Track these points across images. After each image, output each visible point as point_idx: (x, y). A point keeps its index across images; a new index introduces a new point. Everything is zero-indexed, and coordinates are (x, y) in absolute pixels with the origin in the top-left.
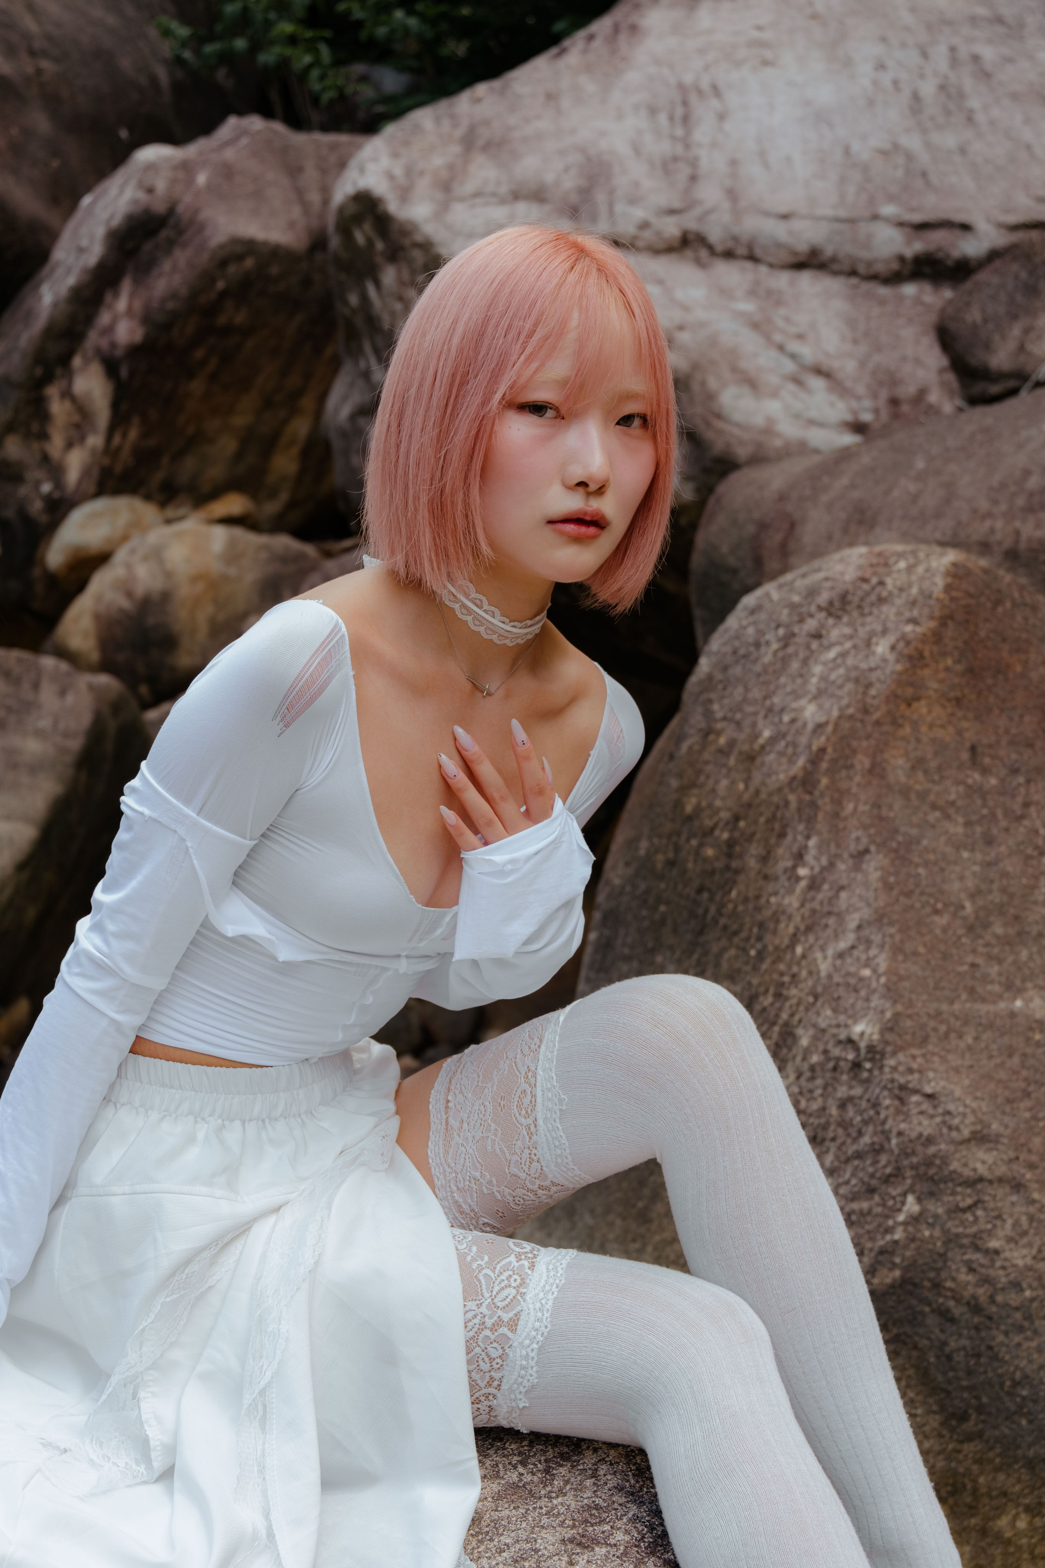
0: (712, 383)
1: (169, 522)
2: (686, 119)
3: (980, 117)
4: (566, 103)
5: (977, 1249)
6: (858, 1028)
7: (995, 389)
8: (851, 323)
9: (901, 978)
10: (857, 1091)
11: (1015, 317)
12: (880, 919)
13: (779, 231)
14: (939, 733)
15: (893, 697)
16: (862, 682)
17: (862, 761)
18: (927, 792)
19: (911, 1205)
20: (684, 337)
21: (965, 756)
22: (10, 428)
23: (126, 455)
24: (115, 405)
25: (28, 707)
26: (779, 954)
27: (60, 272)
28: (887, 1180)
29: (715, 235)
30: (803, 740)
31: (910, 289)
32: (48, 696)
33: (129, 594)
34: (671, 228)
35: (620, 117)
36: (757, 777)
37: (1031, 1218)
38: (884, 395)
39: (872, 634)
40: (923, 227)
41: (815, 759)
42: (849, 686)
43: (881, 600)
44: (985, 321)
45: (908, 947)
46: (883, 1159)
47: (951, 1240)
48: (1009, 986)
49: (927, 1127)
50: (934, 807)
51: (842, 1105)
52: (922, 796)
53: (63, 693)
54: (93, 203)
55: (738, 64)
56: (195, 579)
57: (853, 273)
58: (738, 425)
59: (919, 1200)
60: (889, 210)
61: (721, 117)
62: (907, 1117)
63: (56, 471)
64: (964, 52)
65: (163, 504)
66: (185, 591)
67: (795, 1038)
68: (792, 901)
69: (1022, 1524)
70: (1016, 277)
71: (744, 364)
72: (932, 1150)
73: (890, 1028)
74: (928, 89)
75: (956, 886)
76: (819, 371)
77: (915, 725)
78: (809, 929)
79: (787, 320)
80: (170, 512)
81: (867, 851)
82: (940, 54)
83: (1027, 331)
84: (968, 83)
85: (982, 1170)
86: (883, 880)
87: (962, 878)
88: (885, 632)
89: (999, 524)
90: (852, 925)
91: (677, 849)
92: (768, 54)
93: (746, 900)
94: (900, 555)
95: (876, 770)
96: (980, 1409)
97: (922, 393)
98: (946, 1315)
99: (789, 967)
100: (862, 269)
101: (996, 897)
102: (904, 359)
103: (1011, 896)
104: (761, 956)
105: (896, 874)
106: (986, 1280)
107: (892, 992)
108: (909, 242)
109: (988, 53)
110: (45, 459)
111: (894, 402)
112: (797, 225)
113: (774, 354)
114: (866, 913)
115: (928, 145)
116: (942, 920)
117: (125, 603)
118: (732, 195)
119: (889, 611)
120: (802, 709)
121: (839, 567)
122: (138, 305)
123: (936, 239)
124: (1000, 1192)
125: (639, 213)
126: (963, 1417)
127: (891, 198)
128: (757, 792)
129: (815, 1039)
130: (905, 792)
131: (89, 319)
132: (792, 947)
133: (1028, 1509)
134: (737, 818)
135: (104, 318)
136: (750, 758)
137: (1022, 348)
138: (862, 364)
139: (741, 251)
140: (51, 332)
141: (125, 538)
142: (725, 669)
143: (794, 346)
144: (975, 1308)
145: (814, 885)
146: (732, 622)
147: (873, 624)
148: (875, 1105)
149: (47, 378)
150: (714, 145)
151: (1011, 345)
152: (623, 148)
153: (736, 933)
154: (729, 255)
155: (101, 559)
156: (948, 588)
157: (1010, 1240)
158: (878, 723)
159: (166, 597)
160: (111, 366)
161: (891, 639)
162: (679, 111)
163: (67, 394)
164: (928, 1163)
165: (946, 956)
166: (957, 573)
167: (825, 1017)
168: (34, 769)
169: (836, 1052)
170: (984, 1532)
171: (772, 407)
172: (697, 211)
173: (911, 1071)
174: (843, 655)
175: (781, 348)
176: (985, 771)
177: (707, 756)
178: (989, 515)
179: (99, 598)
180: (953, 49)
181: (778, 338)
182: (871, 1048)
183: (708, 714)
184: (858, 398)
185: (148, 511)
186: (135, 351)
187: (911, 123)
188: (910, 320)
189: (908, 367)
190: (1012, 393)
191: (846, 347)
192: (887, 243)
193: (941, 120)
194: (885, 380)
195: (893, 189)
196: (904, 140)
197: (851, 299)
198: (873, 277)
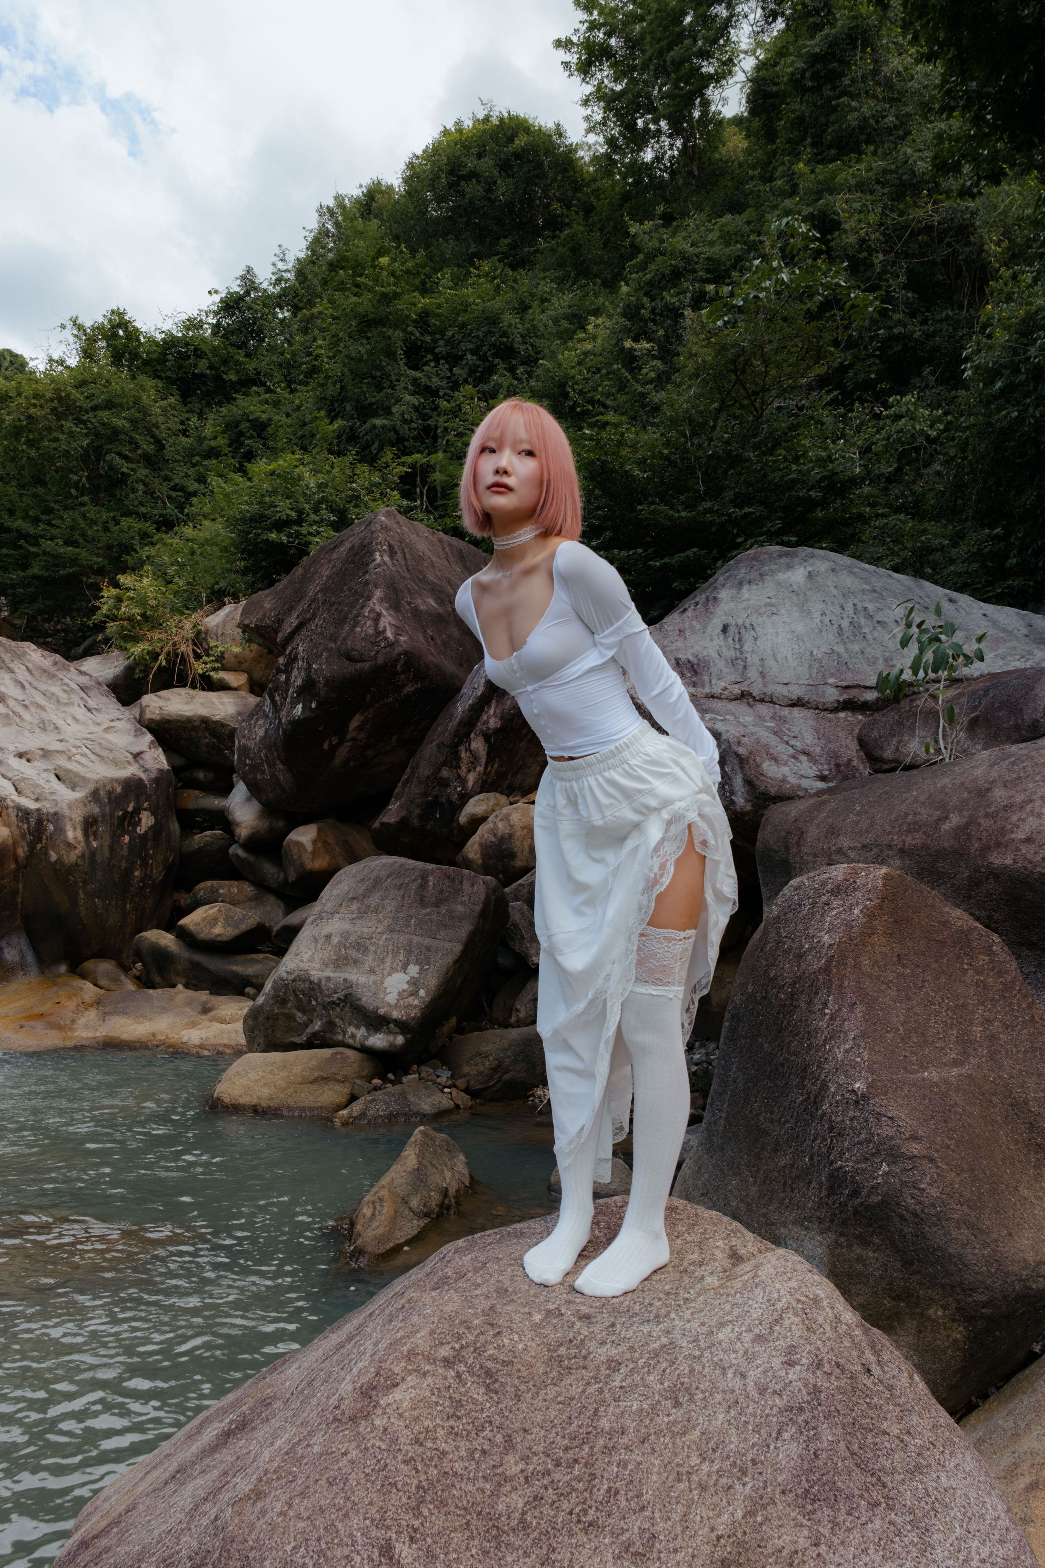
0: (758, 760)
1: (511, 804)
2: (740, 640)
3: (869, 636)
4: (688, 634)
5: (915, 1188)
6: (857, 1086)
7: (886, 767)
8: (817, 730)
9: (875, 1063)
10: (858, 1114)
11: (894, 736)
12: (863, 1035)
13: (784, 690)
14: (883, 949)
15: (862, 933)
16: (848, 926)
17: (850, 962)
18: (880, 976)
19: (885, 1167)
20: (745, 740)
21: (895, 959)
22: (444, 764)
23: (493, 774)
24: (488, 754)
25: (458, 892)
26: (819, 1048)
27: (465, 697)
28: (873, 1155)
29: (756, 692)
30: (824, 951)
31: (842, 715)
32: (466, 885)
33: (495, 835)
34: (736, 690)
35: (712, 640)
36: (803, 966)
37: (938, 1175)
38: (833, 763)
39: (852, 905)
40: (847, 687)
41: (830, 959)
42: (843, 928)
43: (855, 890)
44: (880, 737)
45: (876, 1049)
46: (871, 1145)
47: (903, 1184)
48: (921, 1066)
49: (890, 1132)
50: (883, 983)
51: (851, 1119)
52: (878, 978)
53: (473, 885)
54: (479, 668)
55: (761, 615)
56: (522, 828)
57: (817, 708)
58: (770, 778)
59: (888, 1165)
60: (831, 680)
61: (755, 639)
62: (881, 1127)
63: (463, 781)
64: (859, 606)
65: (508, 796)
66: (518, 834)
67: (828, 1088)
68: (823, 1024)
69: (940, 1313)
71: (771, 751)
72: (893, 1142)
73: (870, 1086)
74: (845, 624)
75: (895, 1019)
76: (804, 753)
77: (873, 945)
78: (831, 1038)
79: (789, 730)
80: (512, 799)
81: (855, 1003)
82: (849, 607)
84: (863, 621)
85: (915, 1152)
86: (863, 1017)
87: (897, 1016)
88: (857, 904)
89: (895, 837)
90: (851, 1038)
91: (767, 992)
92: (775, 610)
93: (801, 1020)
94: (862, 869)
95: (857, 966)
96: (919, 1260)
97: (850, 760)
98: (902, 1217)
99: (823, 1054)
100: (821, 706)
101: (913, 1025)
102: (841, 746)
103: (919, 1024)
104: (809, 1047)
105: (869, 1014)
106: (920, 1203)
107: (870, 1069)
108: (841, 695)
109: (871, 607)
110: (459, 776)
111: (838, 766)
112: (791, 688)
113: (784, 745)
114: (857, 1032)
115: (846, 649)
116: (890, 1036)
117: (493, 839)
118: (762, 674)
119: (859, 895)
120: (823, 937)
121: (835, 873)
122: (498, 711)
123: (853, 693)
124: (924, 1162)
125: (723, 684)
126: (912, 1264)
127: (832, 676)
128: (804, 973)
129: (837, 1088)
130: (870, 976)
131: (478, 718)
132: (824, 1045)
133: (942, 1307)
134: (795, 983)
135: (485, 717)
136: (800, 956)
137: (897, 749)
138: (823, 749)
139: (767, 699)
140: (461, 723)
141: (493, 811)
142: (786, 914)
143: (792, 742)
144: (916, 1215)
145: (833, 1018)
146: (786, 891)
147: (851, 900)
148: (866, 1121)
149: (460, 743)
150: (753, 652)
151: (893, 748)
152: (715, 655)
153: (797, 1035)
154: (762, 701)
155: (483, 819)
156: (884, 885)
157: (929, 1184)
158: (856, 945)
159: (511, 836)
160: (487, 738)
161: (860, 907)
162: (737, 636)
163: (468, 750)
164: (892, 1149)
165: (893, 1052)
166: (887, 878)
167: (842, 1079)
168: (461, 919)
169: (847, 1095)
170: (922, 1315)
171: (785, 770)
172: (747, 683)
173: (881, 1106)
174: (839, 913)
175: (787, 743)
176: (904, 966)
177: (778, 952)
178: (891, 833)
179: (482, 837)
180: (854, 605)
181: (785, 738)
182: (863, 1095)
183: (778, 934)
184: (822, 765)
185: (503, 799)
186: (497, 731)
187: (839, 640)
188: (843, 729)
189: (843, 750)
190: (894, 769)
191: (816, 741)
192: (832, 695)
193: (852, 638)
194: (833, 757)
195: (833, 671)
196: (836, 648)
197: (817, 719)
198: (826, 710)
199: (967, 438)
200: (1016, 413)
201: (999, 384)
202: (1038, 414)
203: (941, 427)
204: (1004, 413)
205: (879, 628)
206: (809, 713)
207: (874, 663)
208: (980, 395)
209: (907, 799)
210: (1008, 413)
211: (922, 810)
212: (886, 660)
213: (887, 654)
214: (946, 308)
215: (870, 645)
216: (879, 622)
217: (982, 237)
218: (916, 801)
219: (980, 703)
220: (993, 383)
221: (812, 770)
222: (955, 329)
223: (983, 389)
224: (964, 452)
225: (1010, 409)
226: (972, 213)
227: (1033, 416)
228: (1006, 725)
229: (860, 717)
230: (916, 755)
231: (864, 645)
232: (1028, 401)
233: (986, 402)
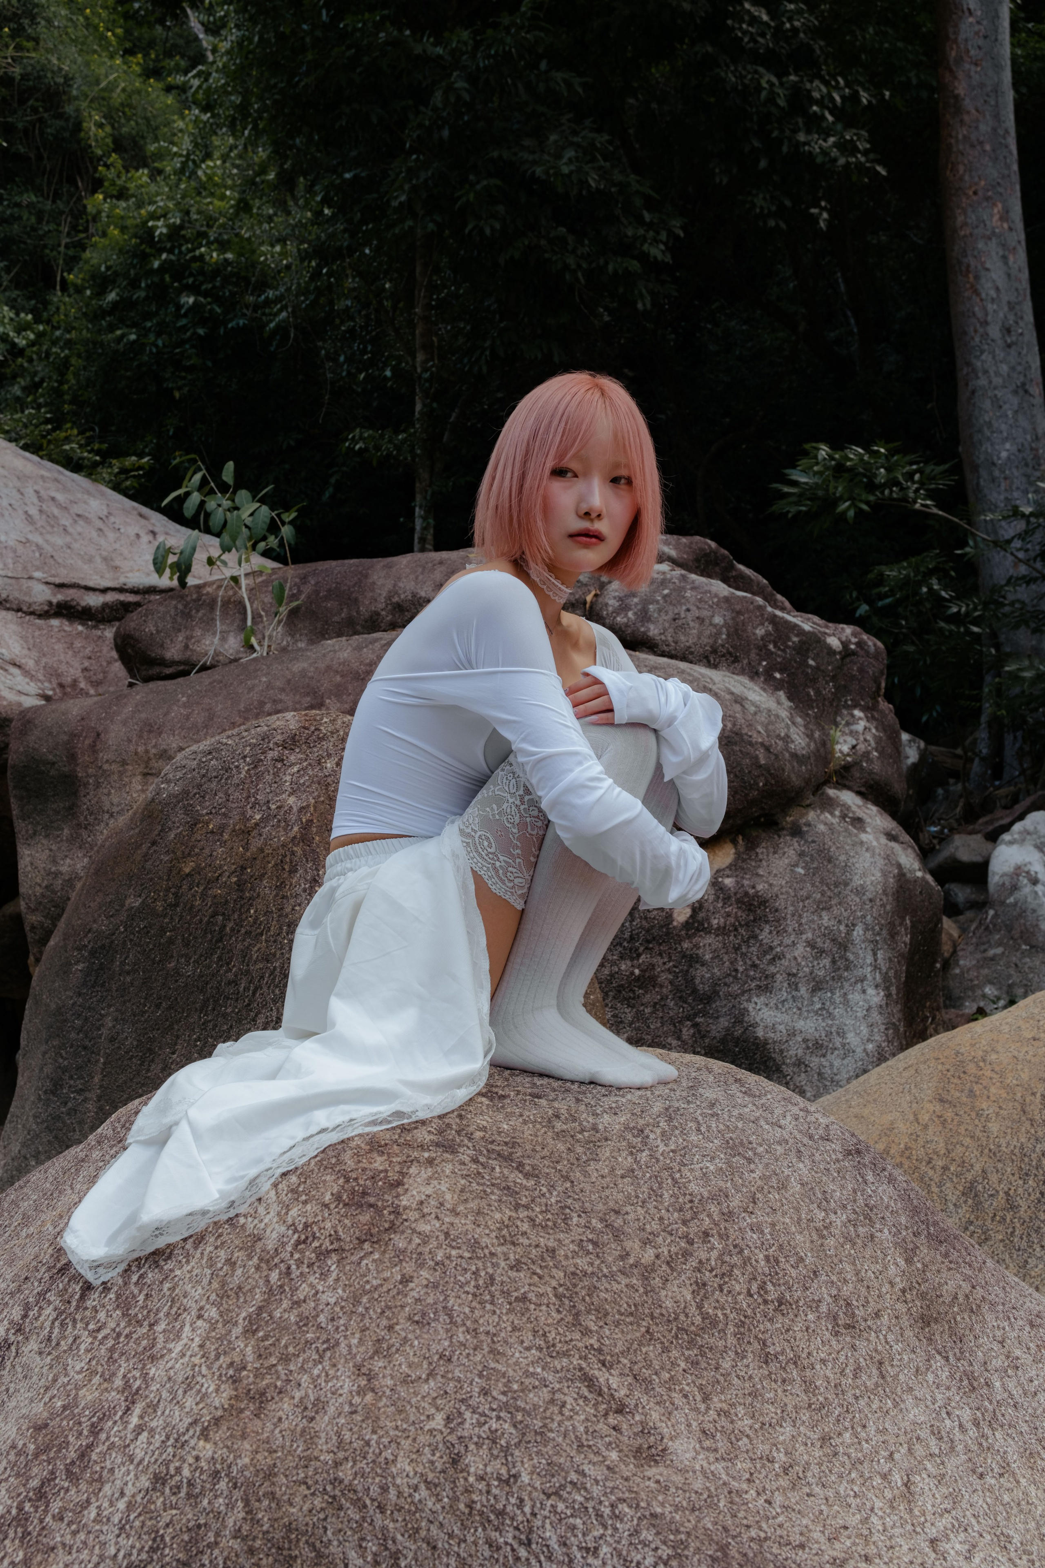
3: (71, 530)
7: (169, 671)
8: (24, 638)
11: (179, 630)
30: (293, 817)
31: (55, 622)
38: (55, 683)
40: (60, 586)
41: (306, 826)
42: (315, 786)
57: (19, 610)
60: (38, 574)
70: (176, 608)
74: (33, 511)
76: (14, 664)
82: (30, 493)
83: (188, 638)
84: (55, 512)
100: (25, 608)
102: (60, 662)
108: (53, 594)
111: (61, 685)
115: (47, 542)
121: (278, 723)
123: (70, 593)
127: (38, 569)
137: (186, 647)
138: (37, 662)
151: (178, 646)
177: (197, 837)
184: (41, 682)
187: (30, 528)
188: (59, 640)
189: (63, 668)
190: (185, 673)
191: (26, 652)
192: (41, 594)
193: (49, 528)
194: (53, 673)
195: (37, 563)
196: (30, 537)
197: (21, 624)
198: (32, 613)
199: (67, 358)
200: (133, 337)
201: (112, 296)
202: (160, 343)
203: (32, 336)
204: (119, 332)
205: (81, 523)
206: (10, 615)
207: (90, 560)
208: (87, 305)
209: (254, 686)
210: (123, 336)
211: (283, 697)
212: (105, 559)
213: (105, 554)
214: (27, 191)
215: (76, 541)
216: (79, 516)
217: (78, 110)
218: (269, 686)
219: (300, 592)
220: (101, 292)
221: (33, 688)
222: (40, 220)
223: (90, 298)
224: (62, 374)
225: (126, 330)
226: (66, 77)
227: (154, 344)
228: (336, 619)
229: (80, 628)
230: (217, 653)
231: (68, 539)
232: (149, 324)
233: (96, 316)
